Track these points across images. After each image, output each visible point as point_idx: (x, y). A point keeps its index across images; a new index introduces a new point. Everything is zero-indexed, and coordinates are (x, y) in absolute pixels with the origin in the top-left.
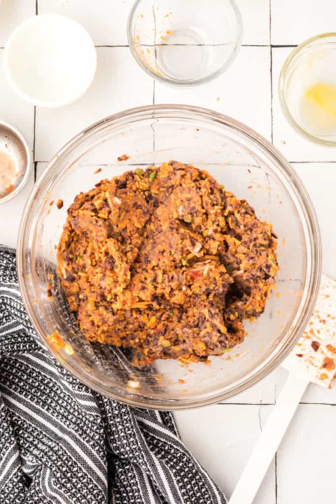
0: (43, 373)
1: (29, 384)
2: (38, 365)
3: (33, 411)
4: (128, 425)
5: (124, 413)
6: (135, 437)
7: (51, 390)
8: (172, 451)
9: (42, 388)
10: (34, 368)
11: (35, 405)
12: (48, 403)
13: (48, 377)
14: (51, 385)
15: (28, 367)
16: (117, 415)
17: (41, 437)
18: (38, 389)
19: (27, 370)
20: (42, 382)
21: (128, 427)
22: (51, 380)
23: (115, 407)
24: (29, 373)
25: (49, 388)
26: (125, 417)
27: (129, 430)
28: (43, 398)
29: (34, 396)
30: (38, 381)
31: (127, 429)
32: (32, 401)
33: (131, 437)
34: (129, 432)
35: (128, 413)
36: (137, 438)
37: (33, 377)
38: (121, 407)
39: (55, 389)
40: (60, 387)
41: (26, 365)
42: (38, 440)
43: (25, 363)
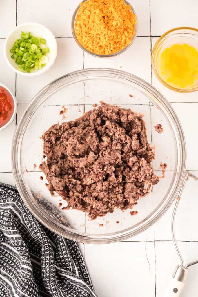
0: (11, 254)
1: (3, 260)
2: (9, 250)
3: (4, 276)
4: (52, 283)
5: (52, 276)
6: (56, 290)
7: (15, 263)
8: (83, 292)
9: (10, 262)
10: (7, 251)
11: (5, 273)
12: (12, 271)
13: (14, 256)
14: (15, 261)
15: (4, 250)
16: (48, 276)
17: (6, 291)
18: (8, 263)
19: (3, 252)
20: (10, 259)
21: (52, 285)
22: (15, 258)
23: (48, 272)
24: (4, 254)
25: (14, 262)
26: (52, 279)
27: (52, 287)
28: (10, 268)
29: (5, 267)
30: (8, 259)
31: (51, 286)
32: (4, 270)
33: (54, 291)
34: (53, 288)
35: (54, 277)
36: (57, 291)
37: (6, 257)
38: (51, 272)
39: (16, 263)
40: (19, 262)
41: (3, 249)
42: (4, 293)
43: (2, 248)
